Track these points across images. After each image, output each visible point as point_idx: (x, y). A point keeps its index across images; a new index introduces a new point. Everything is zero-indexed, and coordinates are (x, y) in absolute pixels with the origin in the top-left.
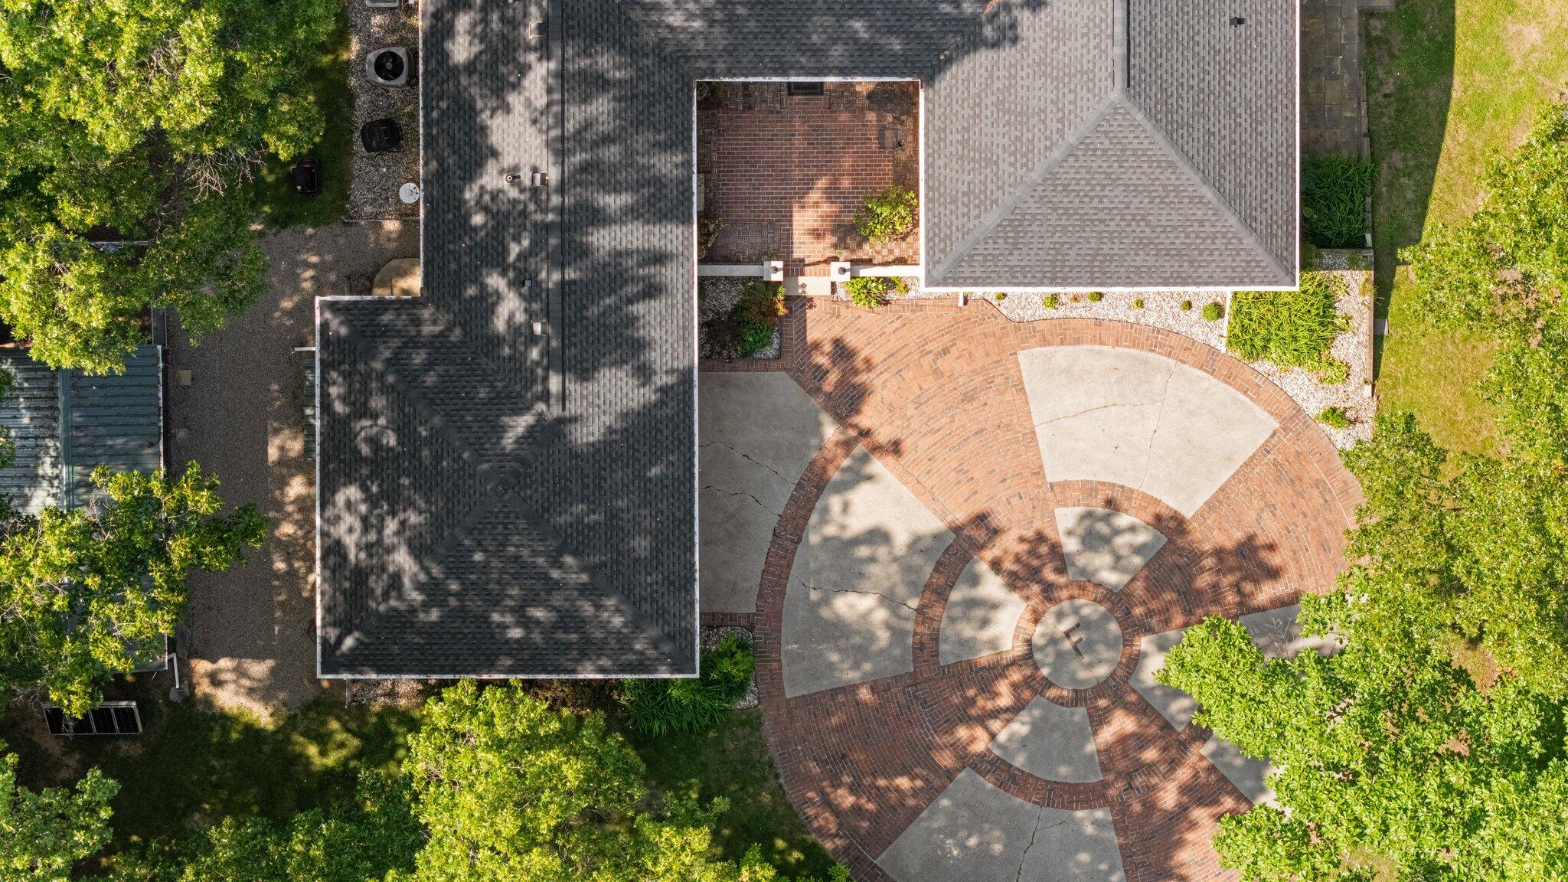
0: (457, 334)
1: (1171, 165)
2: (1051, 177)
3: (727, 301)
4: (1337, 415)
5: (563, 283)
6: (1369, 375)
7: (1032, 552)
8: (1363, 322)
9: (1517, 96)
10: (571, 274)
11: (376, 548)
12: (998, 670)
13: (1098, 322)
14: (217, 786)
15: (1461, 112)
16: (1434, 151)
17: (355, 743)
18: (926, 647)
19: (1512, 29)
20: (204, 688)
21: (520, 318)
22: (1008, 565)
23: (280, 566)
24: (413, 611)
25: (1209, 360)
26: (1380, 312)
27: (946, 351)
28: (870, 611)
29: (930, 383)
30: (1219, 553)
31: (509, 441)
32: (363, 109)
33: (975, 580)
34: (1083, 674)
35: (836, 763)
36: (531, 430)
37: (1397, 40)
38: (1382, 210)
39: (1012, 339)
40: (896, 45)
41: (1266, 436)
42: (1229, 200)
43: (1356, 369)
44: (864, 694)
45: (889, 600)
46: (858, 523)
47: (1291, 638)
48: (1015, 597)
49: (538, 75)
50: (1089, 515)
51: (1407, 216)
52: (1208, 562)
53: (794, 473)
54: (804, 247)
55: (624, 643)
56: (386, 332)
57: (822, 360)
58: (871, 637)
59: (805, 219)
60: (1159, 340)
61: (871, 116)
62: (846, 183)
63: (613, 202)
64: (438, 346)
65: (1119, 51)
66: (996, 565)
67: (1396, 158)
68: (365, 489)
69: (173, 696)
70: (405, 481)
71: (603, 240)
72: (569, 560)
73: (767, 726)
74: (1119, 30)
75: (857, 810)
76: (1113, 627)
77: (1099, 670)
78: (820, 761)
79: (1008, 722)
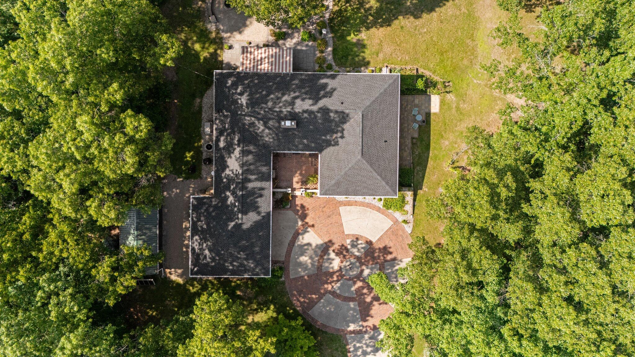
0: (220, 204)
1: (371, 172)
2: (346, 174)
3: (280, 196)
4: (405, 222)
5: (242, 194)
6: (412, 213)
7: (341, 248)
8: (411, 202)
9: (443, 155)
10: (244, 193)
11: (202, 249)
12: (334, 273)
13: (356, 201)
14: (171, 295)
15: (431, 159)
16: (426, 167)
17: (200, 287)
18: (320, 267)
19: (443, 141)
20: (168, 275)
21: (233, 201)
22: (336, 251)
23: (184, 250)
24: (208, 263)
25: (378, 210)
26: (414, 200)
27: (325, 207)
28: (306, 261)
29: (321, 214)
30: (380, 249)
31: (230, 228)
32: (204, 156)
33: (329, 254)
34: (351, 273)
35: (300, 292)
36: (234, 226)
37: (419, 144)
38: (415, 179)
39: (338, 205)
40: (313, 145)
41: (390, 225)
42: (383, 179)
43: (409, 212)
44: (306, 277)
45: (311, 258)
46: (305, 241)
47: (394, 266)
48: (338, 258)
49: (238, 150)
50: (352, 241)
51: (420, 180)
52: (377, 251)
53: (293, 232)
54: (295, 185)
55: (254, 270)
56: (204, 204)
57: (298, 208)
58: (307, 266)
59: (295, 179)
60: (369, 205)
61: (310, 159)
62: (304, 172)
63: (253, 177)
64: (216, 207)
65: (360, 148)
66: (334, 251)
67: (418, 168)
68: (199, 236)
69: (162, 277)
70: (208, 236)
71: (250, 185)
72: (241, 253)
73: (286, 284)
74: (360, 143)
75: (304, 302)
76: (358, 264)
77: (355, 273)
78: (297, 292)
79: (336, 284)
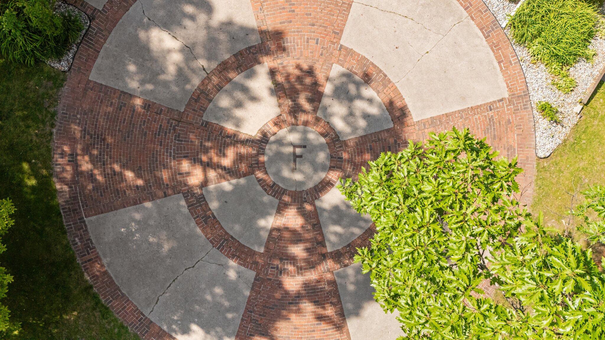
4: (549, 112)
6: (585, 99)
12: (234, 140)
22: (280, 78)
25: (489, 27)
35: (94, 139)
41: (496, 99)
44: (138, 102)
45: (188, 51)
48: (272, 101)
50: (348, 76)
58: (162, 70)
75: (91, 176)
76: (322, 157)
77: (298, 177)
78: (84, 131)
79: (222, 177)
